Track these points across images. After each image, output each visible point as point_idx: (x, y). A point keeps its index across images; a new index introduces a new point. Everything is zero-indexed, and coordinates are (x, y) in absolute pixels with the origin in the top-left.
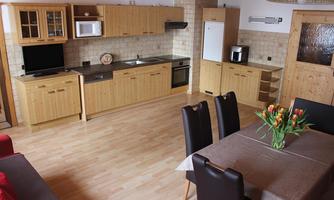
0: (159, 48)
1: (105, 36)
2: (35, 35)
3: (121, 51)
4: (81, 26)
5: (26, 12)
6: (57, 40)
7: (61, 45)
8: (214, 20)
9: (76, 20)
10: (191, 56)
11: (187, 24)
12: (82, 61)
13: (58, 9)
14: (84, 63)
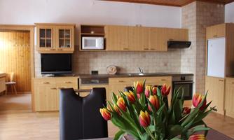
0: (166, 65)
1: (107, 50)
2: (49, 45)
3: (127, 65)
4: (86, 41)
5: (44, 30)
6: (66, 50)
7: (70, 54)
8: (216, 36)
9: (82, 36)
10: (194, 73)
11: (190, 43)
12: (91, 70)
13: (68, 28)
14: (93, 72)
